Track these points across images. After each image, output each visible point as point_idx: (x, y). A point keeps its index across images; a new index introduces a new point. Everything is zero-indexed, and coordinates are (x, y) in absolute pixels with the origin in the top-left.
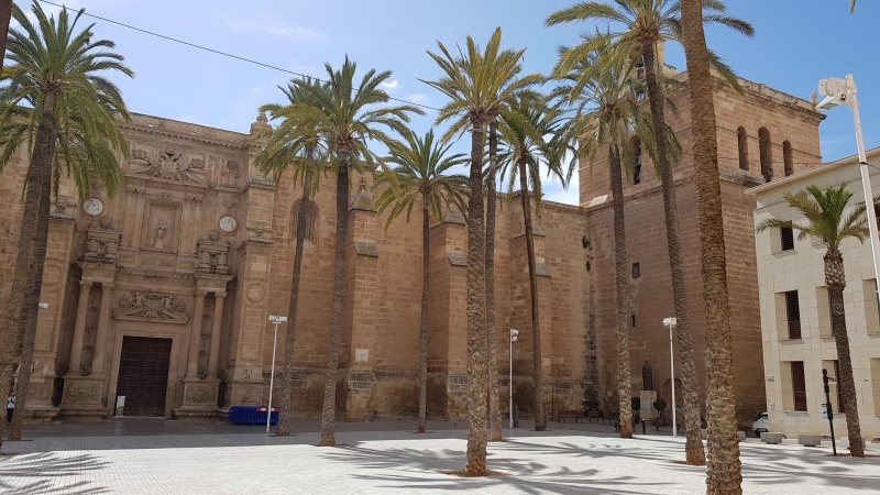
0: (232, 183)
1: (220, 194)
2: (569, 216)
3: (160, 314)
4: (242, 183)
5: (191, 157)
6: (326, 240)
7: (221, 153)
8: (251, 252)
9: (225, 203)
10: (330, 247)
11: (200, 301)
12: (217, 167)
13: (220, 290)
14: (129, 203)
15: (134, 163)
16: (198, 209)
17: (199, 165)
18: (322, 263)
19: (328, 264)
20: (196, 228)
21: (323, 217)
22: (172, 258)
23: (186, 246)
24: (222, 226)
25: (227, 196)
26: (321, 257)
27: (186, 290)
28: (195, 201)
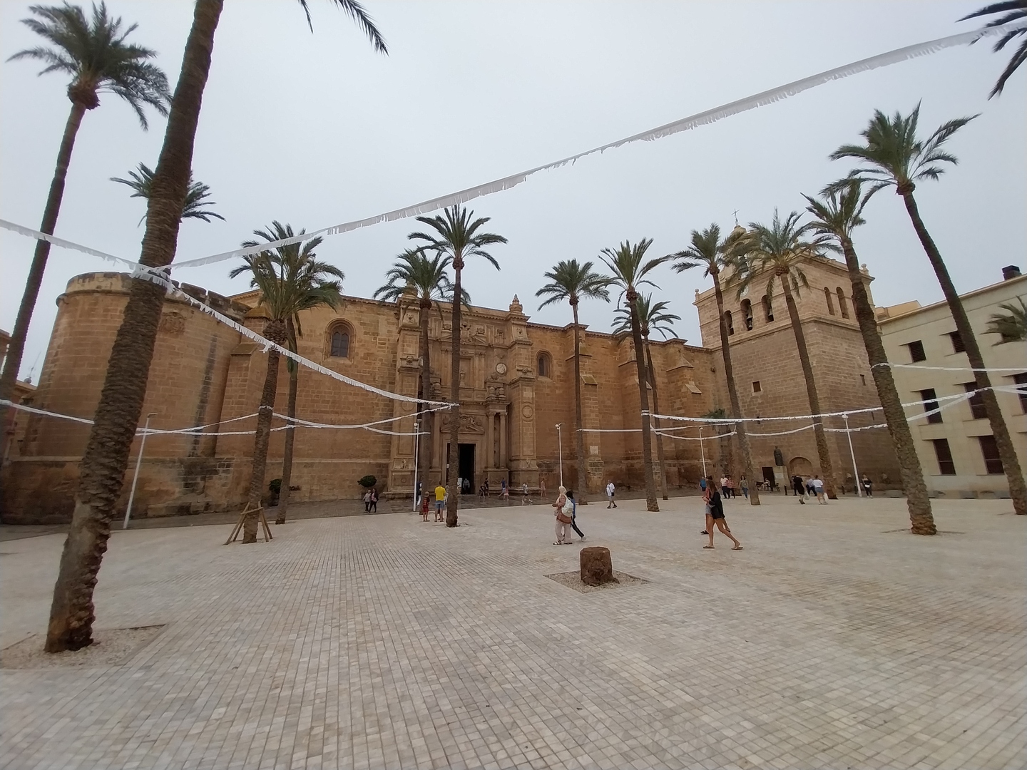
0: (501, 342)
1: (495, 350)
2: (700, 354)
3: (468, 428)
4: (508, 343)
5: (476, 327)
6: (558, 376)
7: (494, 324)
8: (522, 385)
9: (498, 356)
10: (561, 381)
11: (492, 419)
12: (491, 332)
13: (503, 411)
14: (444, 357)
15: (445, 332)
16: (483, 359)
17: (481, 332)
18: (557, 392)
19: (561, 392)
20: (483, 372)
21: (555, 362)
22: (470, 392)
23: (479, 384)
24: (498, 370)
25: (500, 350)
26: (557, 388)
27: (482, 412)
28: (481, 354)
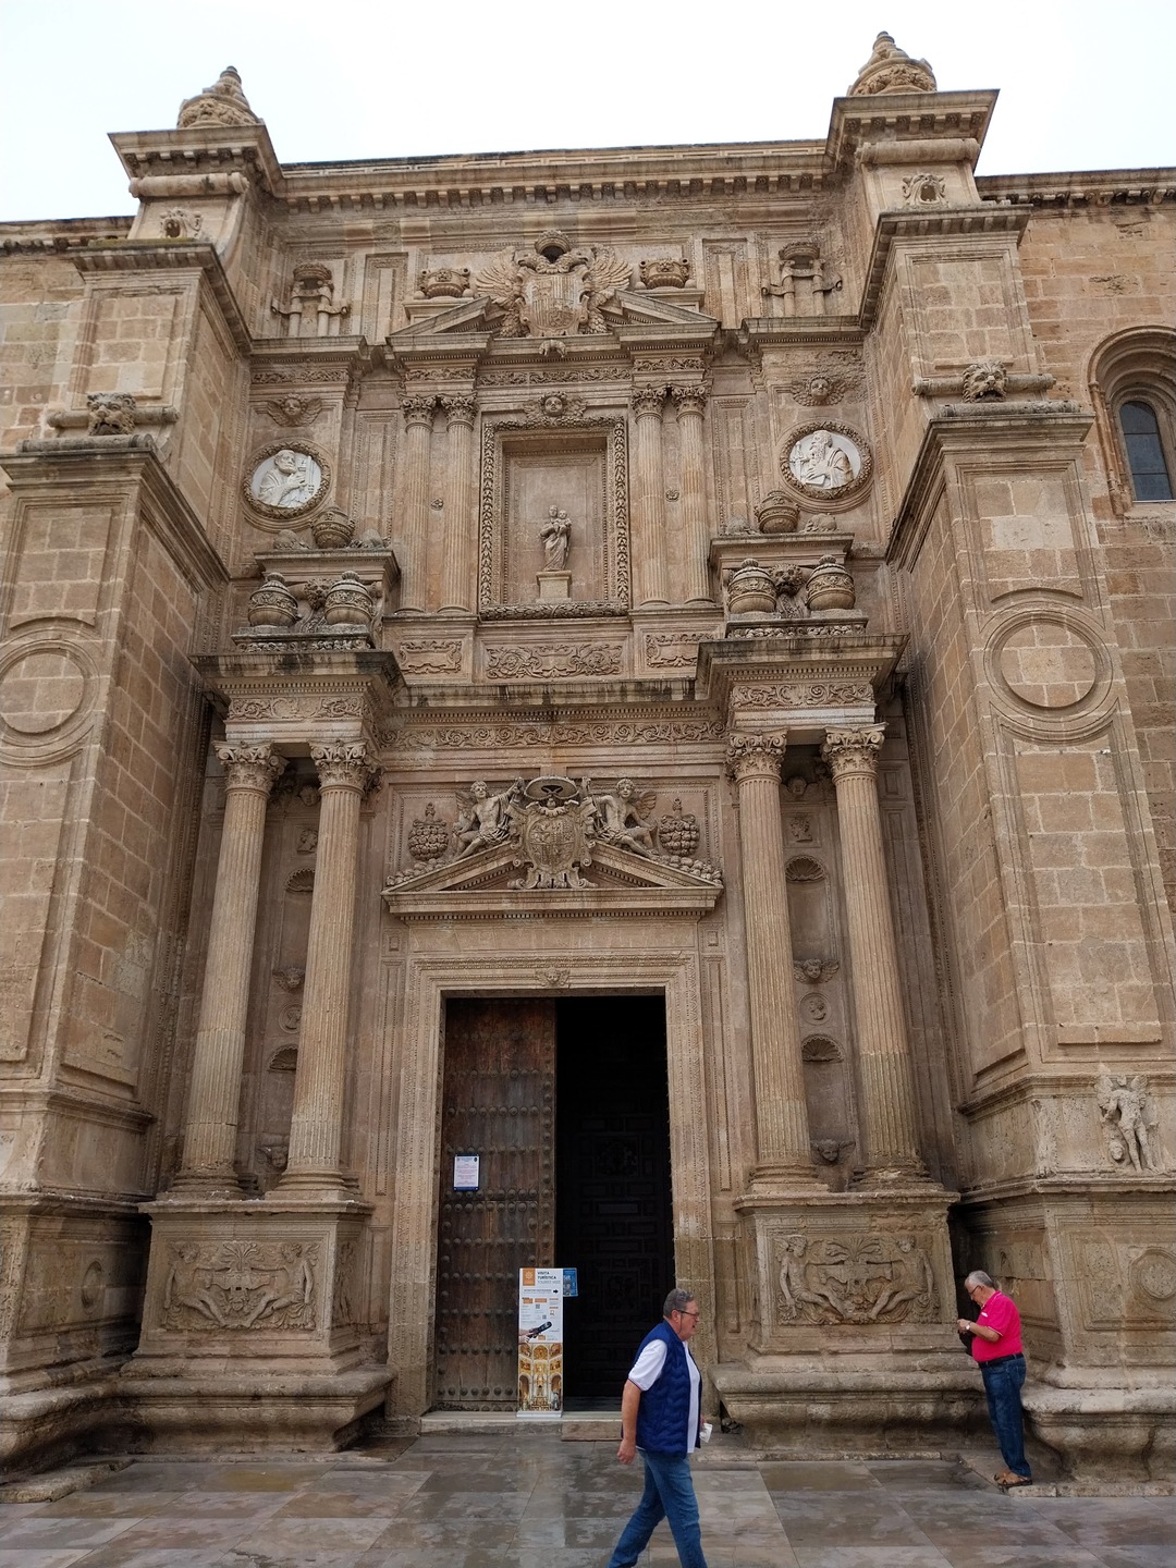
1: (769, 358)
3: (592, 871)
5: (630, 257)
7: (749, 217)
9: (795, 388)
11: (760, 789)
12: (741, 273)
16: (688, 429)
17: (670, 276)
20: (692, 500)
22: (607, 631)
23: (665, 577)
25: (803, 358)
27: (696, 756)
28: (669, 400)
